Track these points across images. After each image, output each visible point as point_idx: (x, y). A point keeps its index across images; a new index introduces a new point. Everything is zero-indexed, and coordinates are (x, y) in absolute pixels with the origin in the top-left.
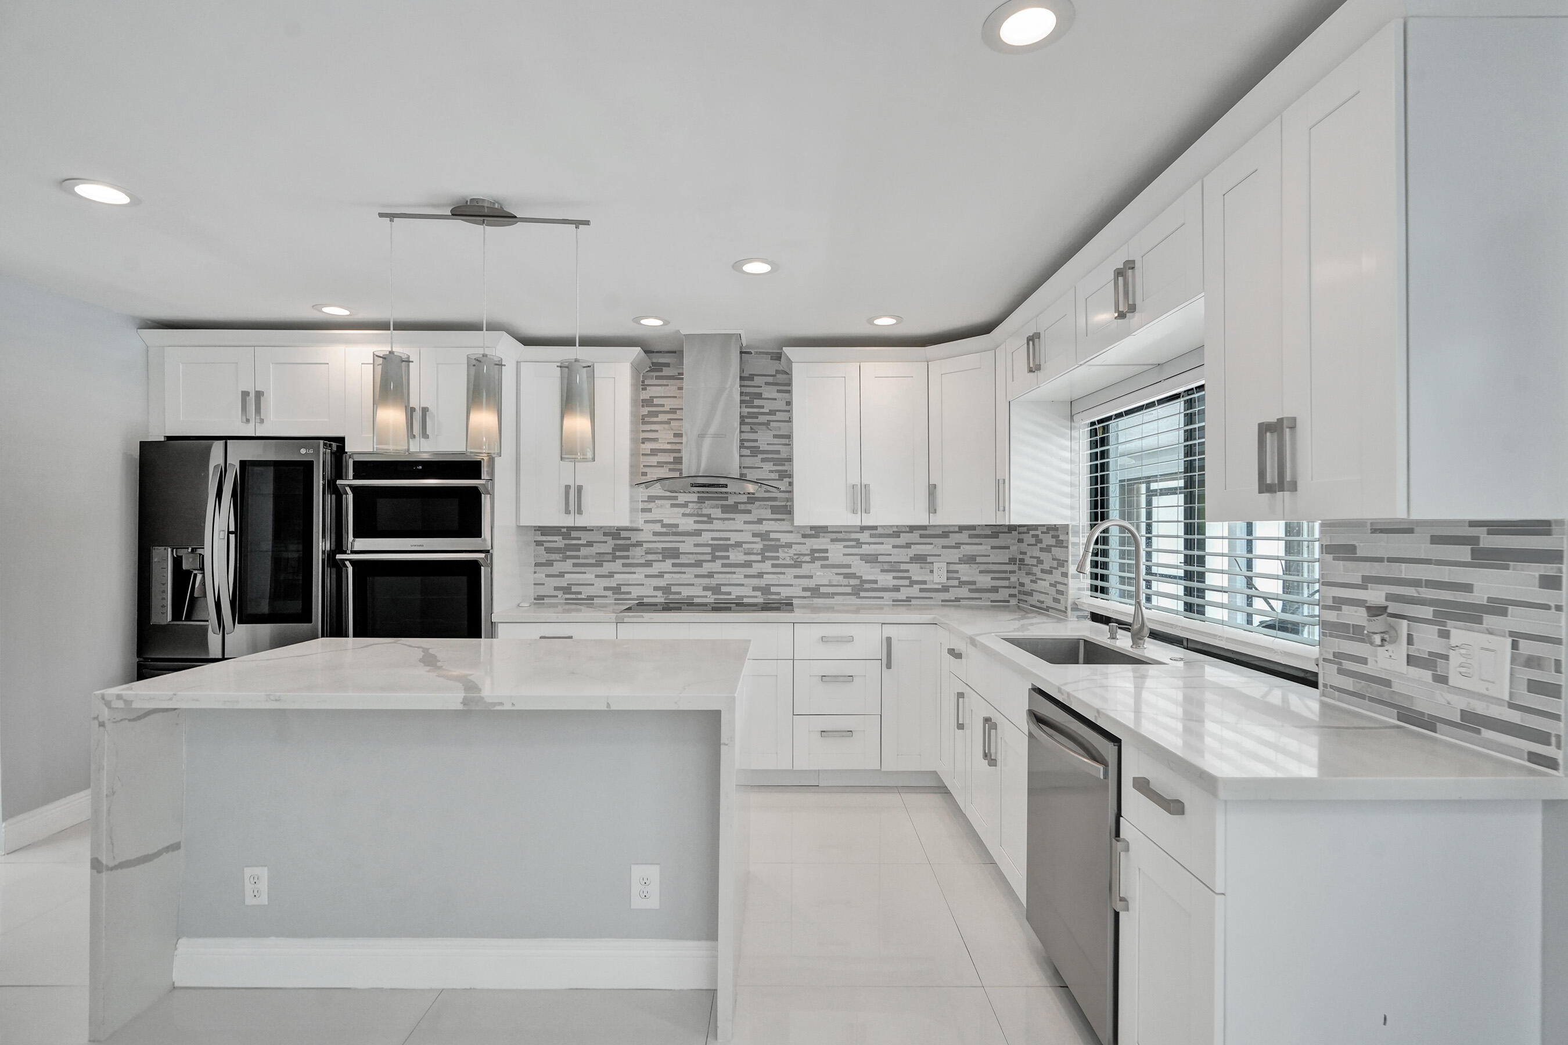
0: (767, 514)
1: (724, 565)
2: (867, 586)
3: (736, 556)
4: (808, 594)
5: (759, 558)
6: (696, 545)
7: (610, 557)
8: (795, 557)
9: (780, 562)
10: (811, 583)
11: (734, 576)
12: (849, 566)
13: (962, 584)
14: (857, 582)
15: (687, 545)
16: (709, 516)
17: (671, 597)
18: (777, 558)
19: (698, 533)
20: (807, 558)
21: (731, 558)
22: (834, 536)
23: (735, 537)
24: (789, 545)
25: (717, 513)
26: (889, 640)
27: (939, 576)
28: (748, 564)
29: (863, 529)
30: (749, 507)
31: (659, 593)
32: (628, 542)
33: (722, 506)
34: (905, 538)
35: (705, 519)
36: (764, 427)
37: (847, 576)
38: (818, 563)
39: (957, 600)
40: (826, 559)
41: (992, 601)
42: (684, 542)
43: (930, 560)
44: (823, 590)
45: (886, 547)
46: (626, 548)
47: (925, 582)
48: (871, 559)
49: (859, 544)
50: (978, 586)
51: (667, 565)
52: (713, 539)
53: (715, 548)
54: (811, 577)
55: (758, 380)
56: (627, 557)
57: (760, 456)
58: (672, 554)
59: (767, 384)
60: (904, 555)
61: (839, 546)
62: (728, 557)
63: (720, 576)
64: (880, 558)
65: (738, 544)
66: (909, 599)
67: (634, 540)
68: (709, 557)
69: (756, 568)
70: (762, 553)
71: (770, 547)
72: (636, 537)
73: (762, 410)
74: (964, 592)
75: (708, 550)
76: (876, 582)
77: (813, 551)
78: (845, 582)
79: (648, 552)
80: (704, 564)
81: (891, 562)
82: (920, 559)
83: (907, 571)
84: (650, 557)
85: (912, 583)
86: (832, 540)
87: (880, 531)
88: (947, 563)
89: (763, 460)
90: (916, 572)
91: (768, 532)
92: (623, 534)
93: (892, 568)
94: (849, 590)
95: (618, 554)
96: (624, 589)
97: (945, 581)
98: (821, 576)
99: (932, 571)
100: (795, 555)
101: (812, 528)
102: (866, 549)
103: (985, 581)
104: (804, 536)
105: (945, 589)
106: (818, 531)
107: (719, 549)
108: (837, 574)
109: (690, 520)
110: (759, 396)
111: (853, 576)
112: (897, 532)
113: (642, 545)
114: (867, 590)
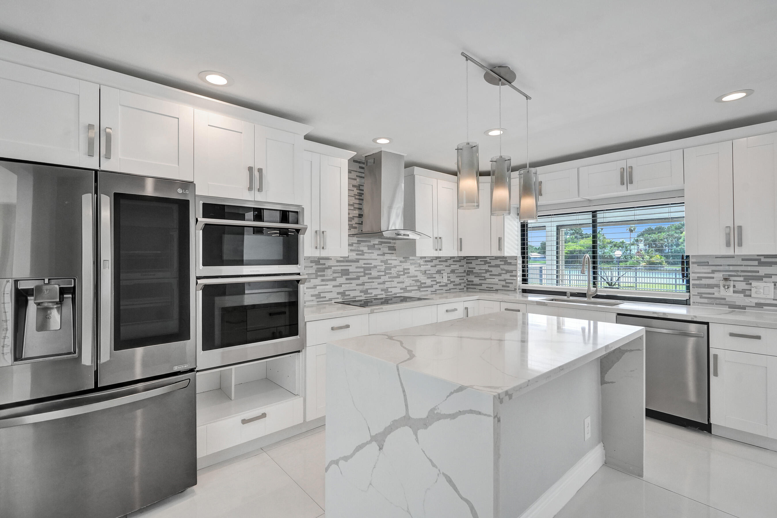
0: (386, 250)
1: (369, 278)
2: (423, 285)
3: (374, 273)
5: (383, 273)
6: (357, 267)
7: (314, 276)
8: (398, 273)
9: (392, 275)
10: (403, 286)
11: (374, 284)
12: (417, 276)
13: (452, 282)
14: (418, 284)
15: (352, 268)
16: (362, 251)
17: (345, 297)
18: (391, 273)
19: (357, 261)
20: (402, 273)
21: (372, 274)
23: (374, 263)
24: (395, 267)
25: (365, 249)
26: (467, 308)
27: (445, 279)
28: (379, 277)
30: (378, 246)
31: (339, 296)
32: (324, 266)
33: (368, 246)
34: (436, 262)
35: (361, 253)
38: (406, 275)
39: (450, 289)
40: (409, 273)
41: (460, 289)
42: (351, 266)
43: (442, 272)
44: (408, 288)
45: (429, 266)
46: (323, 270)
47: (440, 282)
48: (424, 273)
49: (420, 265)
50: (456, 283)
51: (343, 280)
52: (364, 264)
53: (365, 269)
54: (403, 282)
56: (324, 276)
58: (345, 272)
60: (434, 270)
61: (413, 267)
63: (368, 284)
64: (427, 272)
65: (375, 267)
66: (435, 291)
67: (327, 265)
69: (383, 279)
70: (384, 271)
71: (388, 268)
72: (328, 263)
74: (452, 286)
75: (362, 270)
76: (425, 283)
77: (404, 269)
79: (334, 272)
80: (361, 278)
81: (430, 274)
82: (439, 272)
83: (435, 278)
84: (335, 275)
85: (437, 283)
86: (411, 264)
87: (427, 259)
88: (447, 273)
90: (438, 278)
91: (387, 260)
92: (322, 262)
93: (430, 277)
94: (416, 288)
95: (319, 274)
96: (322, 295)
97: (446, 281)
99: (443, 277)
100: (397, 271)
102: (422, 268)
103: (457, 281)
105: (447, 285)
107: (367, 270)
108: (413, 280)
109: (355, 254)
112: (432, 260)
113: (331, 268)
114: (423, 287)
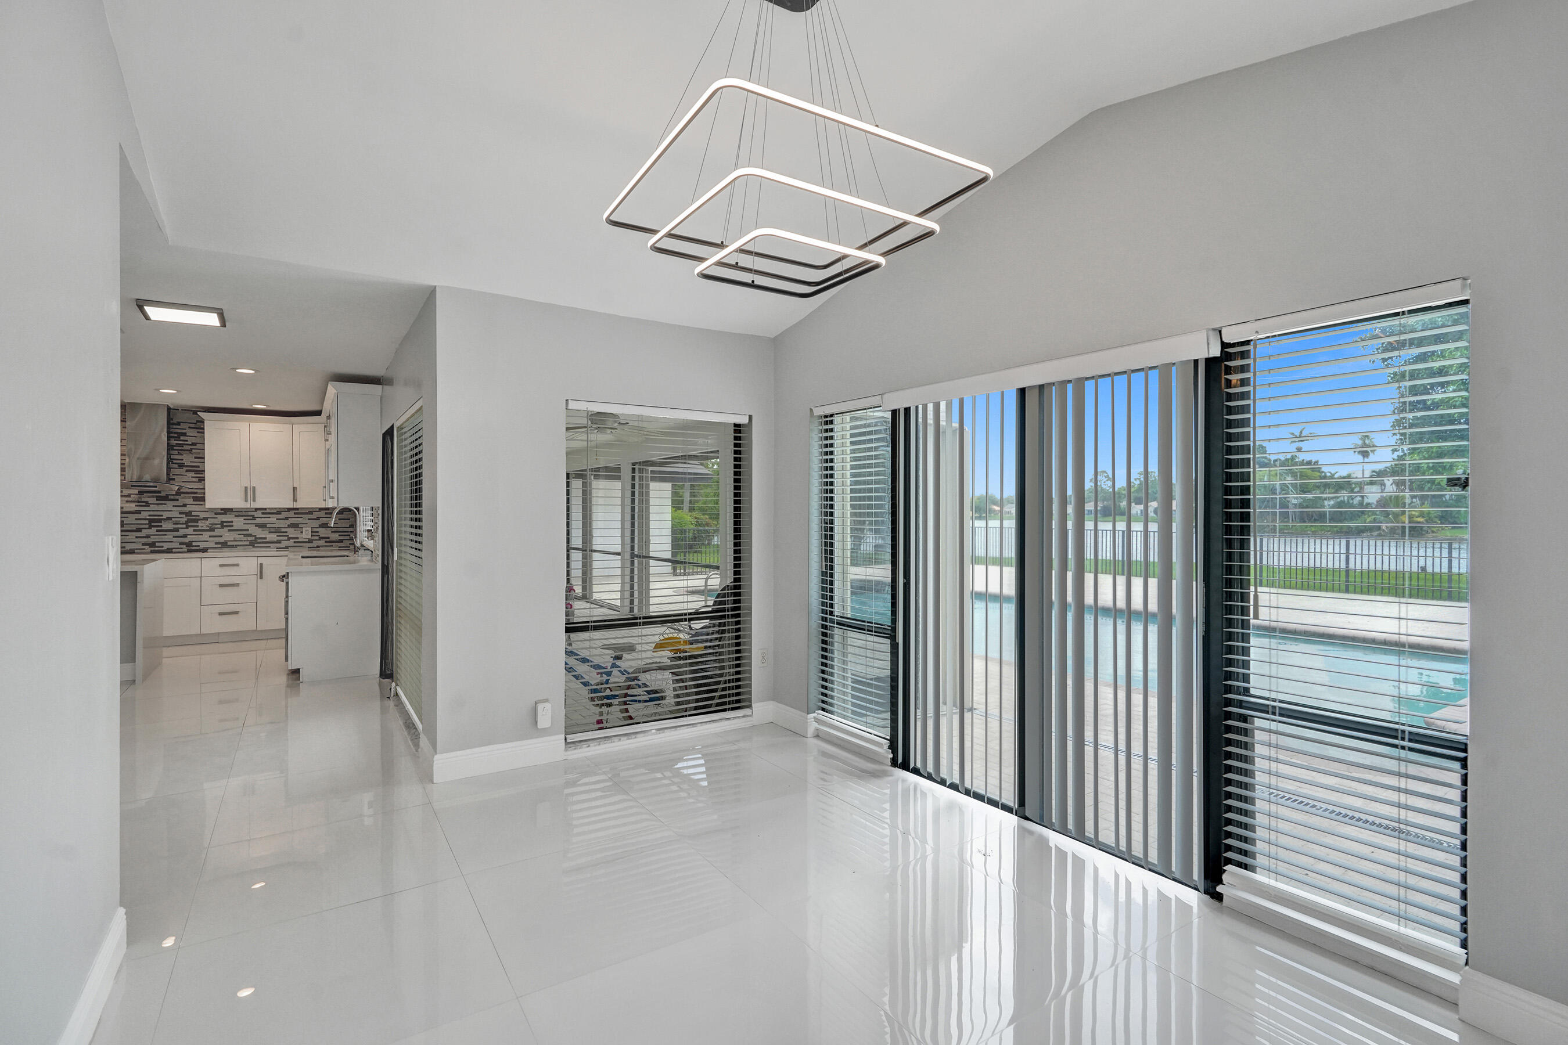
0: (191, 501)
1: (158, 531)
2: (259, 541)
3: (166, 525)
4: (220, 546)
5: (184, 526)
6: (136, 519)
8: (210, 525)
9: (199, 528)
10: (222, 540)
11: (166, 537)
12: (248, 530)
13: (321, 538)
14: (253, 538)
15: (130, 520)
16: (147, 502)
18: (198, 526)
19: (138, 512)
20: (219, 526)
21: (163, 526)
22: (237, 514)
23: (165, 515)
24: (206, 519)
25: (152, 500)
26: (261, 565)
27: (306, 534)
28: (177, 530)
29: (256, 510)
30: (177, 497)
33: (157, 497)
34: (283, 515)
35: (144, 504)
36: (187, 452)
37: (245, 535)
38: (226, 529)
39: (318, 547)
40: (232, 526)
43: (300, 526)
44: (229, 543)
45: (273, 519)
47: (297, 538)
48: (262, 526)
49: (254, 518)
50: (331, 539)
52: (149, 516)
53: (151, 521)
54: (221, 536)
55: (182, 426)
57: (185, 469)
59: (189, 427)
60: (283, 524)
61: (242, 519)
62: (161, 526)
64: (268, 526)
65: (169, 519)
66: (287, 547)
68: (147, 526)
69: (182, 532)
70: (186, 523)
71: (192, 520)
73: (186, 443)
74: (322, 542)
75: (147, 522)
76: (265, 538)
77: (222, 522)
78: (245, 538)
81: (275, 528)
82: (295, 526)
83: (286, 532)
85: (289, 539)
86: (236, 516)
87: (268, 511)
88: (311, 528)
89: (187, 471)
90: (292, 533)
91: (190, 512)
93: (277, 531)
94: (248, 543)
97: (310, 537)
98: (227, 536)
99: (302, 532)
101: (222, 509)
102: (258, 521)
103: (335, 537)
104: (216, 514)
105: (310, 541)
106: (226, 511)
107: (153, 522)
108: (239, 535)
109: (133, 505)
110: (184, 434)
111: (250, 535)
112: (279, 512)
114: (260, 543)
